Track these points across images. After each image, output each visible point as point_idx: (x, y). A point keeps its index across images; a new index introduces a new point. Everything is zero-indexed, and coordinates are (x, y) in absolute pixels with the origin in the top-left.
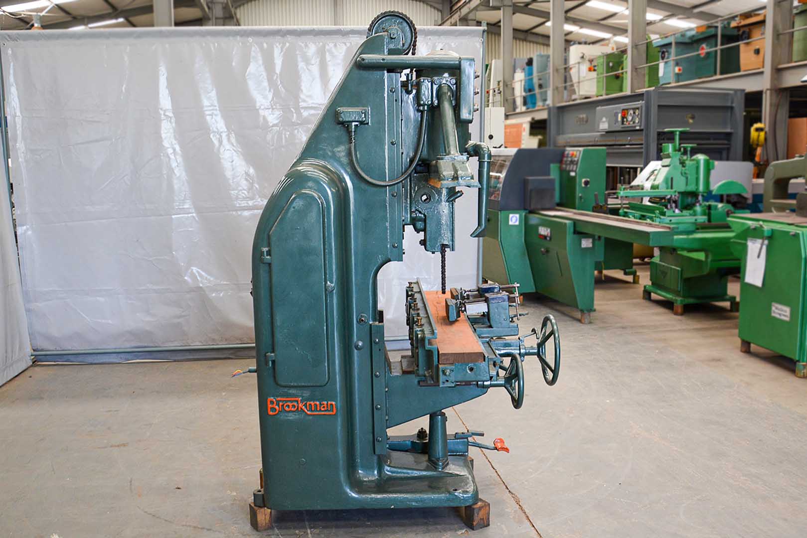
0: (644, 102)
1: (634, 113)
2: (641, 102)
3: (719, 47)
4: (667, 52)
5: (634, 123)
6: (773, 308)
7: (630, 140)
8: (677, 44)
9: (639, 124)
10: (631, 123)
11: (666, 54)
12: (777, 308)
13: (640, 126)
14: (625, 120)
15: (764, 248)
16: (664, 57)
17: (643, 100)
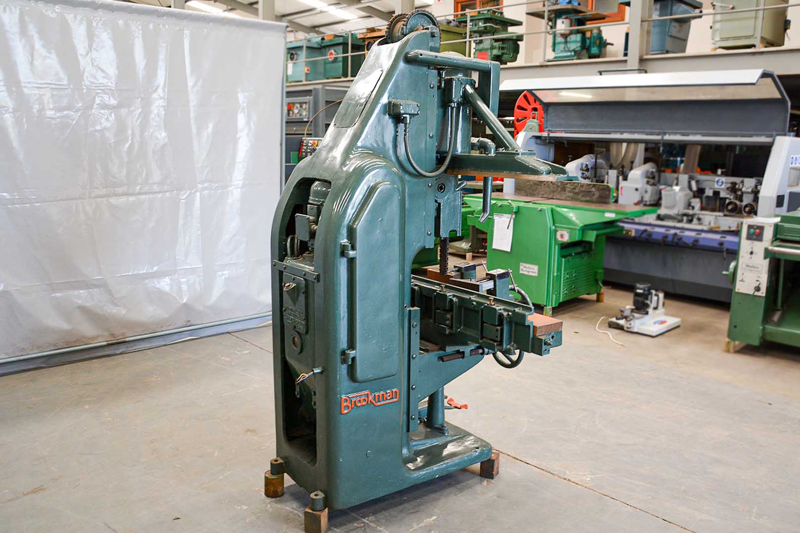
0: (311, 97)
1: (301, 106)
2: (308, 97)
3: (350, 54)
4: (296, 54)
5: (301, 115)
6: (521, 267)
7: (296, 130)
8: (308, 48)
9: (307, 117)
10: (298, 115)
11: (295, 56)
12: (525, 267)
13: (308, 118)
14: (291, 112)
15: (512, 220)
16: (294, 58)
17: (311, 96)
